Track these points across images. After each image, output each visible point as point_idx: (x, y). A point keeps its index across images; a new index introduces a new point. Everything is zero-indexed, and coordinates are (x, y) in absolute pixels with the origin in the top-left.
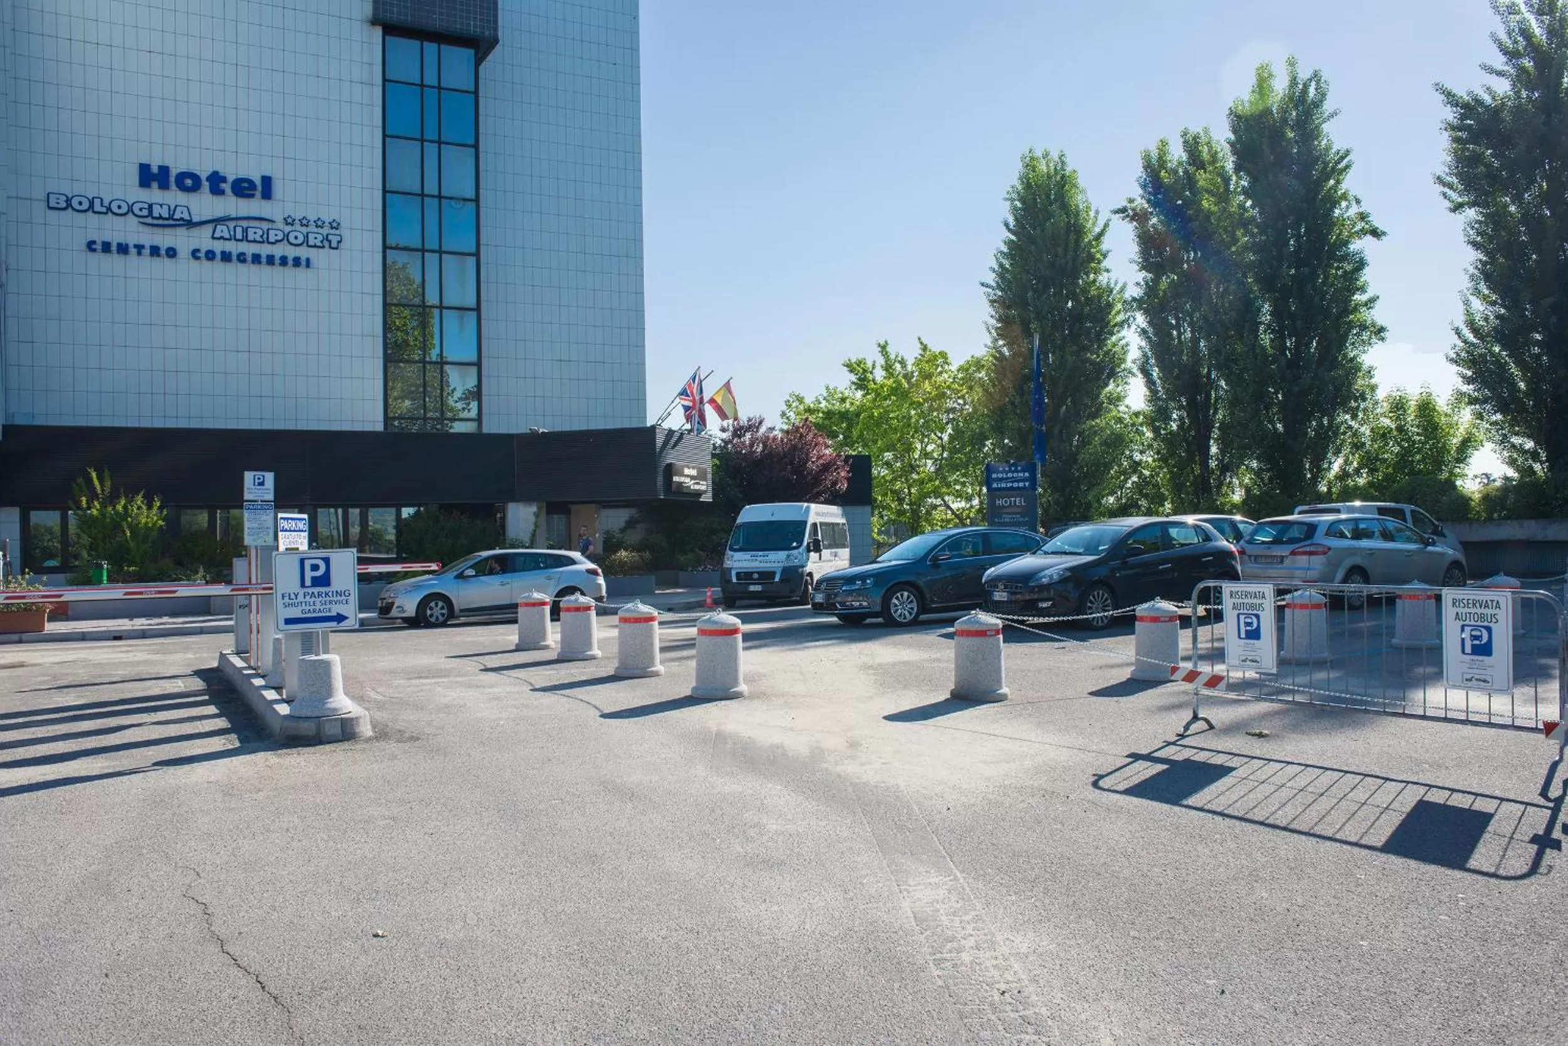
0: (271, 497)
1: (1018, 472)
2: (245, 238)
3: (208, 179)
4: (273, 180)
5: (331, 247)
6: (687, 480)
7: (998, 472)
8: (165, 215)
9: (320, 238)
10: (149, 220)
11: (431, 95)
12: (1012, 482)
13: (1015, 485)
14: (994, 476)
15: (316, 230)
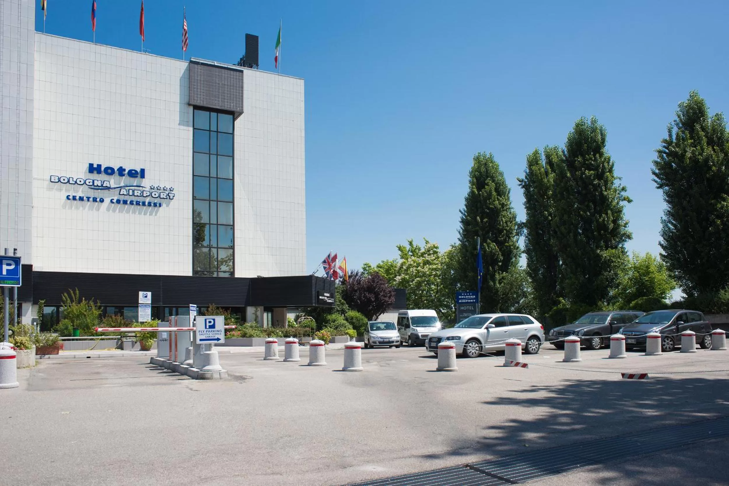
0: (150, 302)
1: (470, 295)
2: (133, 195)
3: (118, 170)
4: (145, 170)
5: (170, 199)
6: (326, 298)
7: (462, 295)
8: (100, 185)
9: (165, 195)
10: (93, 187)
11: (213, 134)
12: (468, 300)
13: (469, 301)
14: (460, 297)
15: (164, 191)
